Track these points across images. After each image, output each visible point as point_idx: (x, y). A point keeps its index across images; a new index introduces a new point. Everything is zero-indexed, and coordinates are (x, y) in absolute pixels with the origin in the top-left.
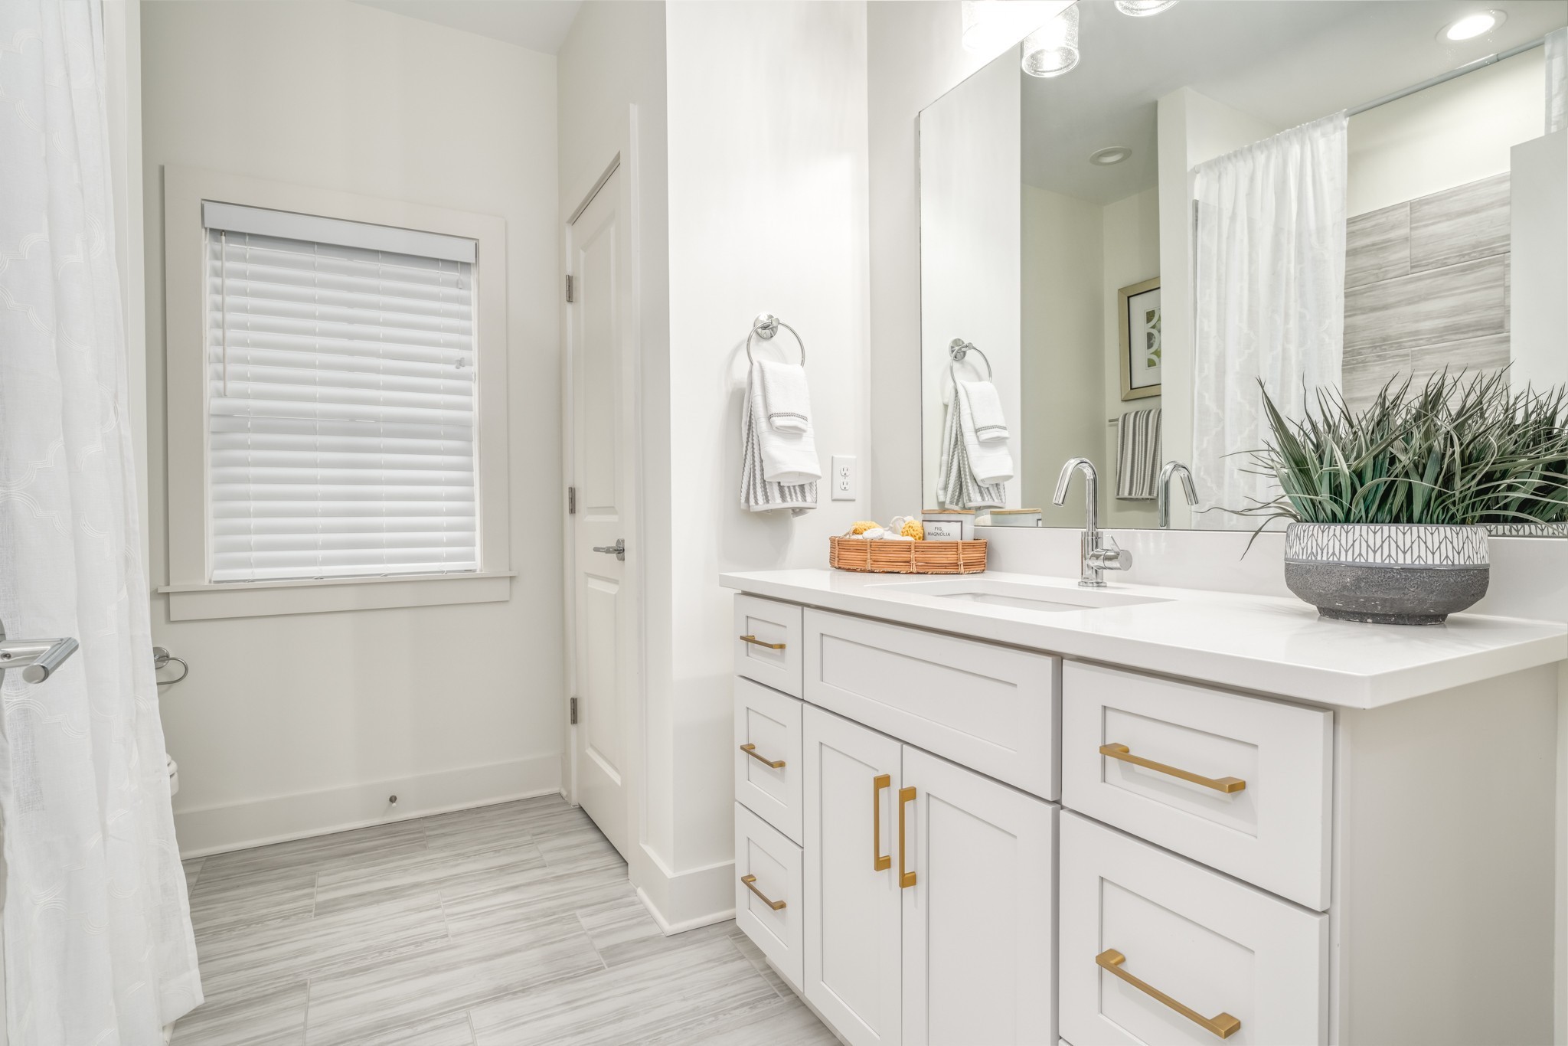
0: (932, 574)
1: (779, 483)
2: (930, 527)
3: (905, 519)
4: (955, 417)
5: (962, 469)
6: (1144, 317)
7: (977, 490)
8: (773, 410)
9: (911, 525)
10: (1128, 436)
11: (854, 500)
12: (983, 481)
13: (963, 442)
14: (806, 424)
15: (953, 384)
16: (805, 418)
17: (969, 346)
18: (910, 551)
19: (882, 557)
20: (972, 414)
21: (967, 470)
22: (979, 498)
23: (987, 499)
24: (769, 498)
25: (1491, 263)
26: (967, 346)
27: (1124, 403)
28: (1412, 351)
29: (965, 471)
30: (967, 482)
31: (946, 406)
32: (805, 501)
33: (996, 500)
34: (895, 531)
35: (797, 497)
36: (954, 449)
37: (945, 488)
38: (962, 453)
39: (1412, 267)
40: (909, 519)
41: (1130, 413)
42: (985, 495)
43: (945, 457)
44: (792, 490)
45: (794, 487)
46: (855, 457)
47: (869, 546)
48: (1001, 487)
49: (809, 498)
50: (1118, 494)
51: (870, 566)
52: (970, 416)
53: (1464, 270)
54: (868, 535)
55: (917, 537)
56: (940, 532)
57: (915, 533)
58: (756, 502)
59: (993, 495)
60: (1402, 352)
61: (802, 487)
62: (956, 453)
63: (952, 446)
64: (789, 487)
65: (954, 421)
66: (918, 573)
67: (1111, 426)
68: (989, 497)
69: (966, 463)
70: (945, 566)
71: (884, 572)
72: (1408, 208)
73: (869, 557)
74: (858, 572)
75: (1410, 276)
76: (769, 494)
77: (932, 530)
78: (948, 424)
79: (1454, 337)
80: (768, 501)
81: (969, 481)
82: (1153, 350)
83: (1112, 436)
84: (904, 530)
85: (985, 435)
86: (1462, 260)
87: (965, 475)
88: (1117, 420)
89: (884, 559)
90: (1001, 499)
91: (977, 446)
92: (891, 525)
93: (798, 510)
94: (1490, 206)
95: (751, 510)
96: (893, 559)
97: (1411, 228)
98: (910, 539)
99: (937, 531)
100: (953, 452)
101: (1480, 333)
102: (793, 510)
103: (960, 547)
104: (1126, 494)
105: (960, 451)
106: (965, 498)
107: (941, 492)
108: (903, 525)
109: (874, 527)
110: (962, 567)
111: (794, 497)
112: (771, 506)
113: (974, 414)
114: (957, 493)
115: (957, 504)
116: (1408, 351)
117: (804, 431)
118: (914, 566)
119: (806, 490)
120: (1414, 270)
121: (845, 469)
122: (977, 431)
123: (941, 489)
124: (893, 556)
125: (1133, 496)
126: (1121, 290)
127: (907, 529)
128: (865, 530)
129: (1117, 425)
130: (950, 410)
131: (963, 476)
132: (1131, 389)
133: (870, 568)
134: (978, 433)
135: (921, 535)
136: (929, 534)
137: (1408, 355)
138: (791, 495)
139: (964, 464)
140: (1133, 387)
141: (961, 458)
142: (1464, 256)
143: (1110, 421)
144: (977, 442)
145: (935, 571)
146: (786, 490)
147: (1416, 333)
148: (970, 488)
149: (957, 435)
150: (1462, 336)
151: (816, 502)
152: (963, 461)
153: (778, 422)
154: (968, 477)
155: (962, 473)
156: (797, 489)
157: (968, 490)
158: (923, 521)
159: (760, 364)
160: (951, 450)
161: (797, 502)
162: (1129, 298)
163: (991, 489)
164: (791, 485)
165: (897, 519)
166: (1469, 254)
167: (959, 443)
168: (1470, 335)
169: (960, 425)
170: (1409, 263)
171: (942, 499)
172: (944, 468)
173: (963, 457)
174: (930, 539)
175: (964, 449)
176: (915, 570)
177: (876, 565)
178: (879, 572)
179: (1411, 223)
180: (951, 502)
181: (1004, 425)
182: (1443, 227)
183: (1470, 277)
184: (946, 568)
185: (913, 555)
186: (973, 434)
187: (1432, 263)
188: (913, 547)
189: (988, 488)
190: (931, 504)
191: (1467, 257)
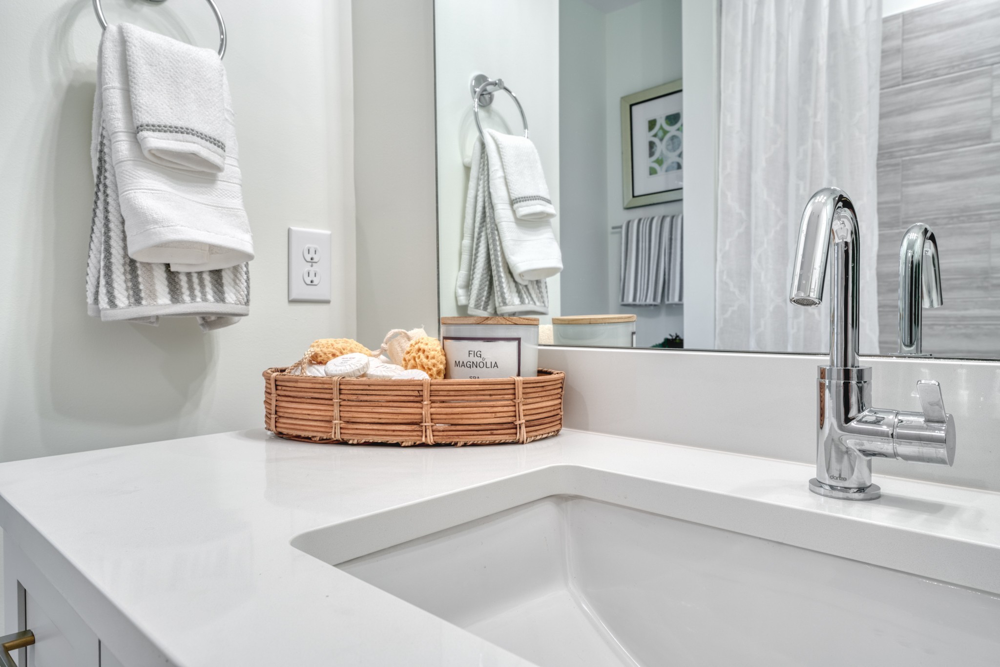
0: (465, 445)
1: (168, 266)
2: (460, 351)
3: (410, 333)
4: (481, 182)
5: (492, 257)
6: (646, 126)
7: (514, 289)
8: (144, 118)
9: (422, 346)
10: (632, 242)
11: (327, 302)
12: (521, 275)
13: (493, 218)
14: (223, 157)
15: (477, 134)
16: (221, 145)
17: (498, 84)
18: (421, 402)
19: (363, 414)
20: (505, 179)
21: (500, 259)
22: (517, 301)
23: (527, 301)
24: (143, 295)
25: (978, 75)
26: (495, 84)
27: (626, 211)
28: (903, 161)
29: (497, 261)
30: (500, 277)
31: (467, 169)
32: (223, 300)
33: (538, 304)
34: (392, 359)
35: (204, 294)
36: (480, 228)
37: (468, 286)
38: (493, 233)
39: (904, 78)
40: (418, 334)
41: (633, 221)
42: (525, 296)
43: (467, 242)
44: (195, 280)
45: (200, 274)
46: (328, 232)
47: (336, 392)
48: (543, 285)
49: (230, 296)
50: (623, 300)
51: (338, 431)
52: (502, 180)
53: (953, 81)
54: (337, 367)
55: (435, 369)
56: (478, 360)
57: (430, 363)
58: (112, 303)
59: (534, 296)
60: (893, 161)
61: (217, 274)
62: (483, 234)
63: (477, 224)
64: (189, 275)
65: (481, 190)
66: (437, 445)
67: (613, 233)
68: (530, 298)
69: (499, 248)
70: (491, 429)
71: (367, 444)
72: (900, 20)
73: (336, 413)
74: (315, 442)
75: (902, 87)
76: (141, 287)
77: (465, 358)
78: (471, 193)
79: (943, 147)
80: (138, 300)
81: (502, 275)
82: (654, 158)
83: (614, 243)
84: (408, 357)
85: (524, 209)
86: (952, 71)
87: (498, 266)
88: (621, 227)
89: (366, 417)
90: (543, 302)
91: (513, 225)
92: (383, 345)
93: (213, 318)
94: (980, 18)
95: (103, 319)
96: (385, 418)
97: (903, 40)
98: (420, 375)
99: (473, 359)
100: (479, 233)
101: (968, 143)
102: (204, 318)
103: (520, 391)
104: (630, 300)
105: (489, 231)
106: (498, 300)
107: (461, 292)
108: (407, 346)
109: (352, 351)
110: (524, 429)
111: (198, 293)
112: (147, 309)
113: (509, 178)
114: (485, 293)
115: (485, 309)
116: (899, 160)
117: (219, 169)
118: (429, 432)
119: (224, 281)
120: (905, 81)
121: (312, 251)
122: (512, 202)
123: (461, 288)
124: (386, 412)
125: (637, 302)
126: (623, 99)
127: (414, 354)
128: (334, 355)
129: (621, 233)
130: (474, 173)
131: (494, 268)
132: (634, 196)
133: (338, 437)
134: (515, 206)
135: (442, 367)
136: (457, 364)
137: (897, 165)
138: (191, 288)
139: (495, 250)
140: (636, 194)
141: (490, 241)
142: (953, 67)
143: (614, 228)
144: (512, 218)
145: (471, 440)
146: (183, 280)
147: (907, 143)
148: (504, 285)
149: (484, 208)
150: (951, 146)
151: (247, 303)
152: (495, 245)
153: (154, 141)
154: (501, 269)
155: (493, 263)
156: (207, 278)
157: (501, 288)
158: (445, 338)
159: (121, 31)
160: (477, 230)
161: (208, 304)
162: (631, 106)
163: (530, 287)
164: (192, 270)
165: (395, 335)
166: (958, 65)
167: (488, 220)
168: (959, 145)
169: (490, 193)
170: (900, 75)
171: (463, 300)
172: (466, 257)
173: (494, 240)
174: (460, 377)
175: (496, 228)
176: (430, 440)
177: (352, 429)
178: (358, 444)
179: (903, 34)
180: (477, 306)
181: (548, 197)
182: (934, 39)
183: (960, 88)
184: (492, 431)
185: (426, 410)
186: (508, 207)
187: (923, 74)
188: (426, 394)
189: (526, 286)
190: (449, 310)
191: (956, 69)
